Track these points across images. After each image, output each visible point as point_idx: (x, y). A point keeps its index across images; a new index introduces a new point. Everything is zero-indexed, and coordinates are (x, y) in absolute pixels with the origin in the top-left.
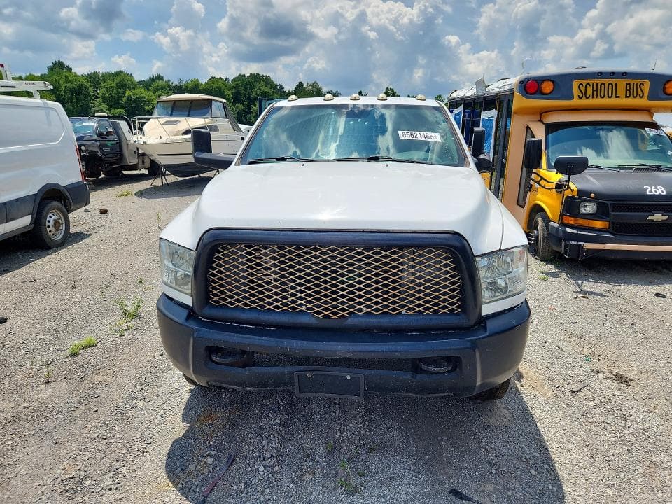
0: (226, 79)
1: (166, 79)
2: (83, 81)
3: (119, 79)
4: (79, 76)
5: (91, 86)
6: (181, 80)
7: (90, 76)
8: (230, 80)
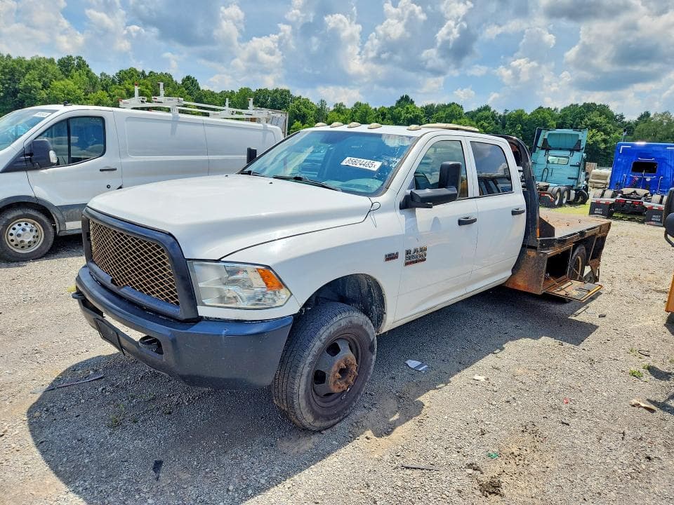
0: (555, 110)
1: (492, 110)
2: (418, 112)
3: (449, 110)
4: (418, 108)
5: (425, 116)
6: (506, 111)
7: (427, 108)
8: (559, 110)
